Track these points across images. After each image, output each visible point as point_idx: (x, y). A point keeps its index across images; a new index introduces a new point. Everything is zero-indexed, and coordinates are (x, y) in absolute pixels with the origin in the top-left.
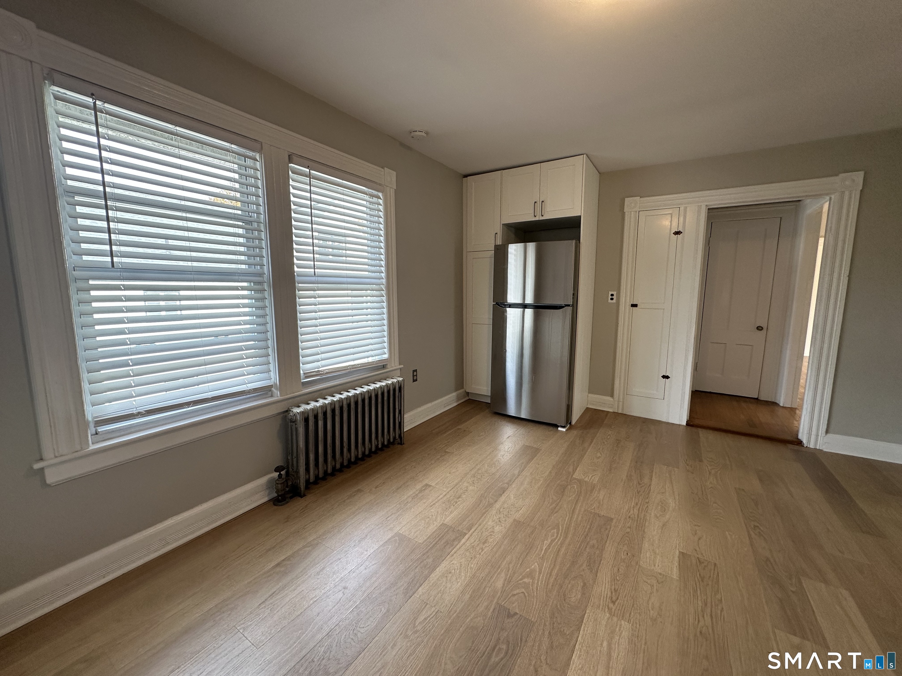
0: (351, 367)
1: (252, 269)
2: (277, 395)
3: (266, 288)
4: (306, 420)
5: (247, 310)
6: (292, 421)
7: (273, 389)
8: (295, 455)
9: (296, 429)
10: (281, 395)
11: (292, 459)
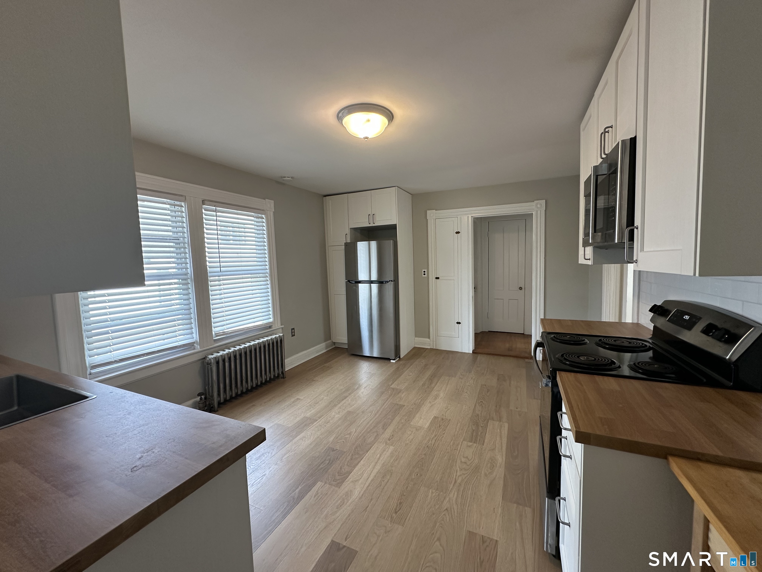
0: (246, 328)
1: (180, 272)
2: (198, 348)
3: (189, 282)
4: (218, 363)
5: (177, 296)
6: (208, 364)
7: (195, 344)
8: (210, 385)
9: (211, 369)
10: (200, 348)
11: (209, 388)
